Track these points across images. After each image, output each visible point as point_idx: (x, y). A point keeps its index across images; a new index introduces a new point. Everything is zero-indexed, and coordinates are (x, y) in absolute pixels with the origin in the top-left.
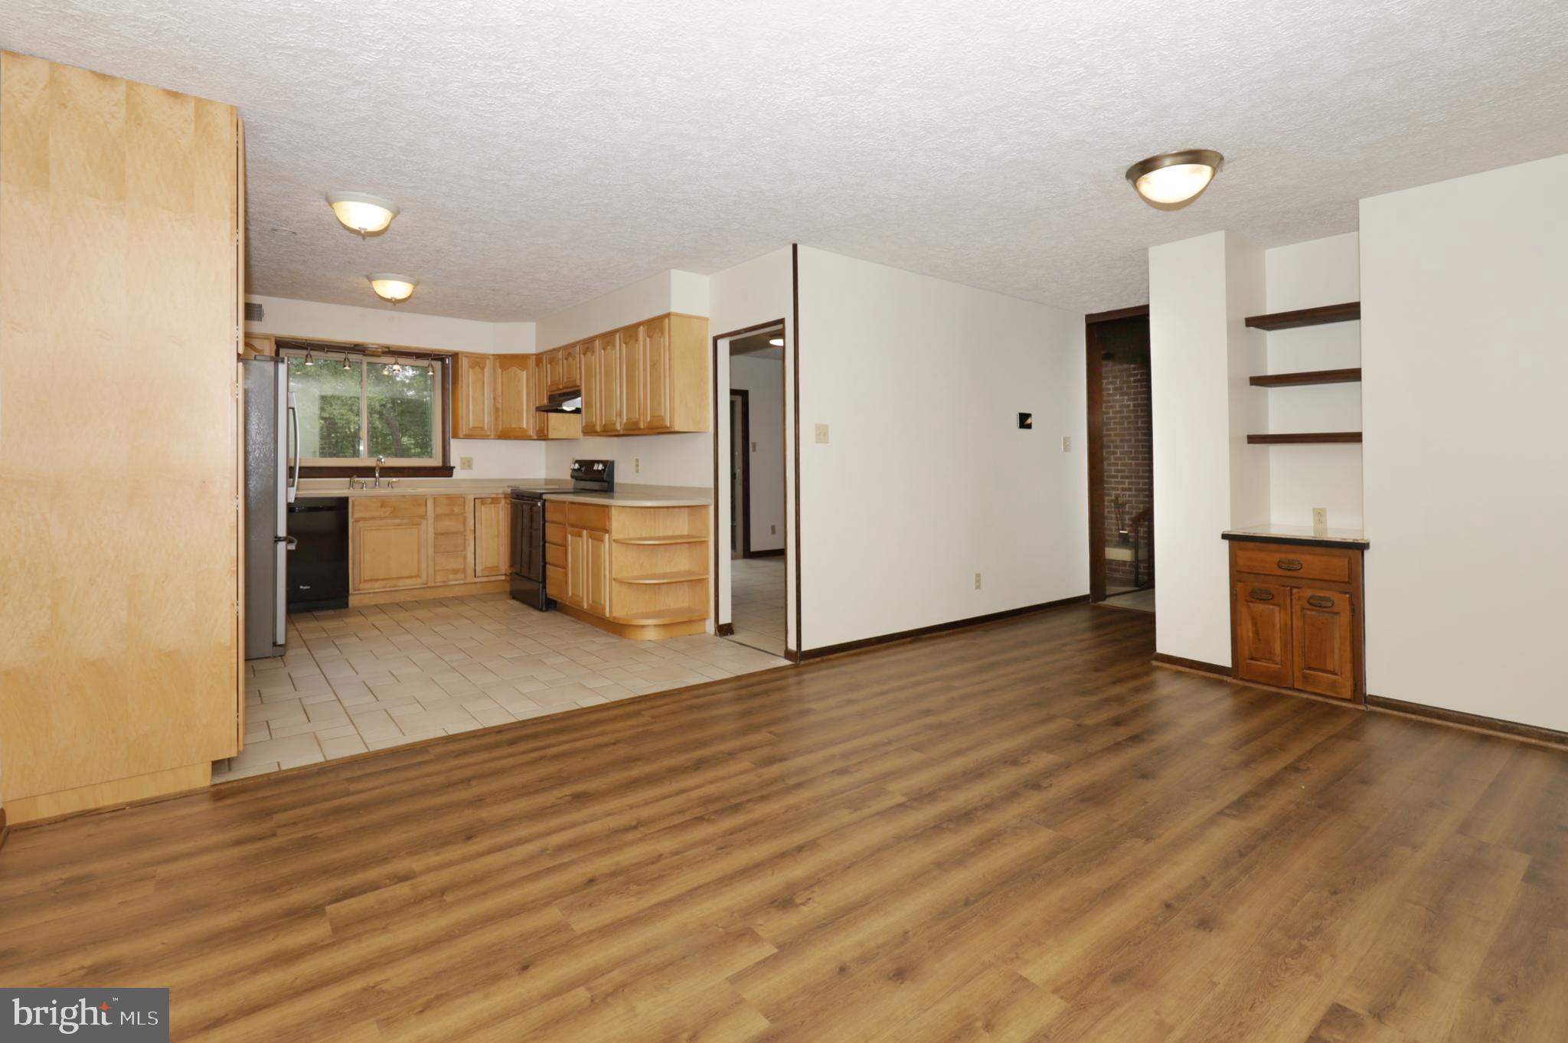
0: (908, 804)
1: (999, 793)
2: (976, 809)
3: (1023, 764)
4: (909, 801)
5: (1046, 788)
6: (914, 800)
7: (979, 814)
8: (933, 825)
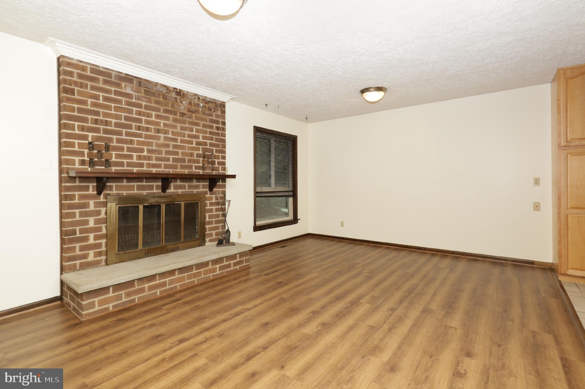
0: (358, 300)
1: (328, 308)
2: (335, 301)
3: (320, 325)
4: (359, 301)
5: (310, 313)
6: (357, 302)
7: (334, 300)
8: (346, 295)
